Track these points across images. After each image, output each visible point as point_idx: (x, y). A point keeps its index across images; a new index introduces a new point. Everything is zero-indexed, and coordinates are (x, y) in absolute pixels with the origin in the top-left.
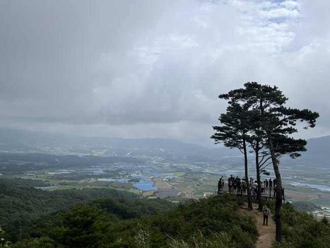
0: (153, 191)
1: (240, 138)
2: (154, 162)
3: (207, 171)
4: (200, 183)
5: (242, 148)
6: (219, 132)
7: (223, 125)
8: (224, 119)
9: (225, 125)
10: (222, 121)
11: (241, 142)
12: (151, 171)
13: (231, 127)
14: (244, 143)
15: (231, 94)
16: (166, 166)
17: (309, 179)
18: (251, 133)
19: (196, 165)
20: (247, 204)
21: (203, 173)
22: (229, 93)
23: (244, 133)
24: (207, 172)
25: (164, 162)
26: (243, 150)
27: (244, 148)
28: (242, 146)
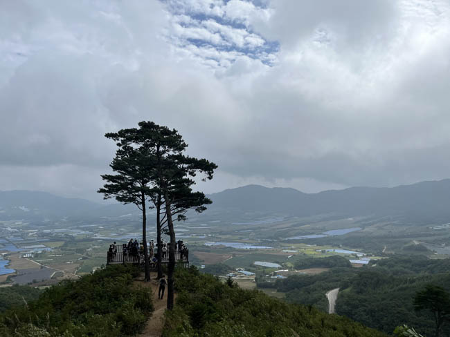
0: (7, 276)
1: (137, 191)
2: (9, 229)
3: (99, 236)
4: (87, 254)
5: (141, 203)
6: (111, 183)
7: (116, 173)
8: (116, 165)
9: (119, 174)
10: (115, 168)
11: (139, 196)
12: (3, 244)
13: (127, 177)
14: (143, 197)
15: (122, 133)
16: (31, 234)
17: (223, 237)
18: (153, 183)
19: (83, 229)
20: (144, 274)
21: (92, 240)
22: (119, 132)
23: (143, 184)
24: (98, 238)
25: (27, 228)
26: (141, 206)
27: (143, 203)
28: (141, 201)
